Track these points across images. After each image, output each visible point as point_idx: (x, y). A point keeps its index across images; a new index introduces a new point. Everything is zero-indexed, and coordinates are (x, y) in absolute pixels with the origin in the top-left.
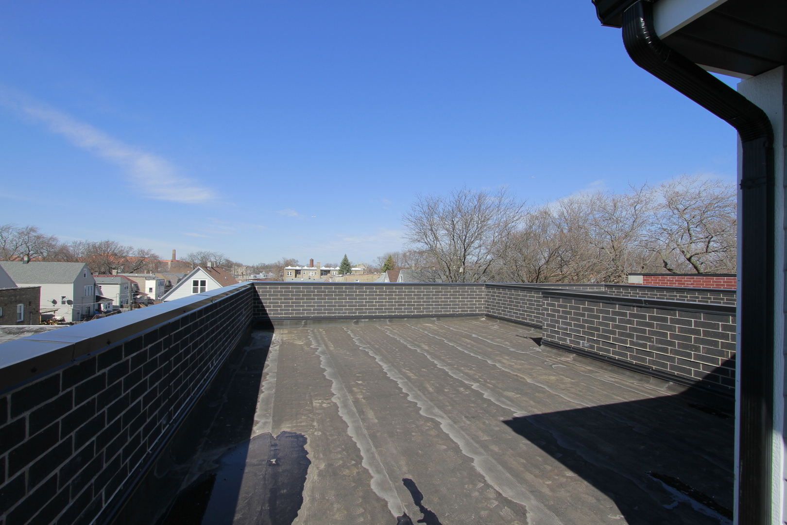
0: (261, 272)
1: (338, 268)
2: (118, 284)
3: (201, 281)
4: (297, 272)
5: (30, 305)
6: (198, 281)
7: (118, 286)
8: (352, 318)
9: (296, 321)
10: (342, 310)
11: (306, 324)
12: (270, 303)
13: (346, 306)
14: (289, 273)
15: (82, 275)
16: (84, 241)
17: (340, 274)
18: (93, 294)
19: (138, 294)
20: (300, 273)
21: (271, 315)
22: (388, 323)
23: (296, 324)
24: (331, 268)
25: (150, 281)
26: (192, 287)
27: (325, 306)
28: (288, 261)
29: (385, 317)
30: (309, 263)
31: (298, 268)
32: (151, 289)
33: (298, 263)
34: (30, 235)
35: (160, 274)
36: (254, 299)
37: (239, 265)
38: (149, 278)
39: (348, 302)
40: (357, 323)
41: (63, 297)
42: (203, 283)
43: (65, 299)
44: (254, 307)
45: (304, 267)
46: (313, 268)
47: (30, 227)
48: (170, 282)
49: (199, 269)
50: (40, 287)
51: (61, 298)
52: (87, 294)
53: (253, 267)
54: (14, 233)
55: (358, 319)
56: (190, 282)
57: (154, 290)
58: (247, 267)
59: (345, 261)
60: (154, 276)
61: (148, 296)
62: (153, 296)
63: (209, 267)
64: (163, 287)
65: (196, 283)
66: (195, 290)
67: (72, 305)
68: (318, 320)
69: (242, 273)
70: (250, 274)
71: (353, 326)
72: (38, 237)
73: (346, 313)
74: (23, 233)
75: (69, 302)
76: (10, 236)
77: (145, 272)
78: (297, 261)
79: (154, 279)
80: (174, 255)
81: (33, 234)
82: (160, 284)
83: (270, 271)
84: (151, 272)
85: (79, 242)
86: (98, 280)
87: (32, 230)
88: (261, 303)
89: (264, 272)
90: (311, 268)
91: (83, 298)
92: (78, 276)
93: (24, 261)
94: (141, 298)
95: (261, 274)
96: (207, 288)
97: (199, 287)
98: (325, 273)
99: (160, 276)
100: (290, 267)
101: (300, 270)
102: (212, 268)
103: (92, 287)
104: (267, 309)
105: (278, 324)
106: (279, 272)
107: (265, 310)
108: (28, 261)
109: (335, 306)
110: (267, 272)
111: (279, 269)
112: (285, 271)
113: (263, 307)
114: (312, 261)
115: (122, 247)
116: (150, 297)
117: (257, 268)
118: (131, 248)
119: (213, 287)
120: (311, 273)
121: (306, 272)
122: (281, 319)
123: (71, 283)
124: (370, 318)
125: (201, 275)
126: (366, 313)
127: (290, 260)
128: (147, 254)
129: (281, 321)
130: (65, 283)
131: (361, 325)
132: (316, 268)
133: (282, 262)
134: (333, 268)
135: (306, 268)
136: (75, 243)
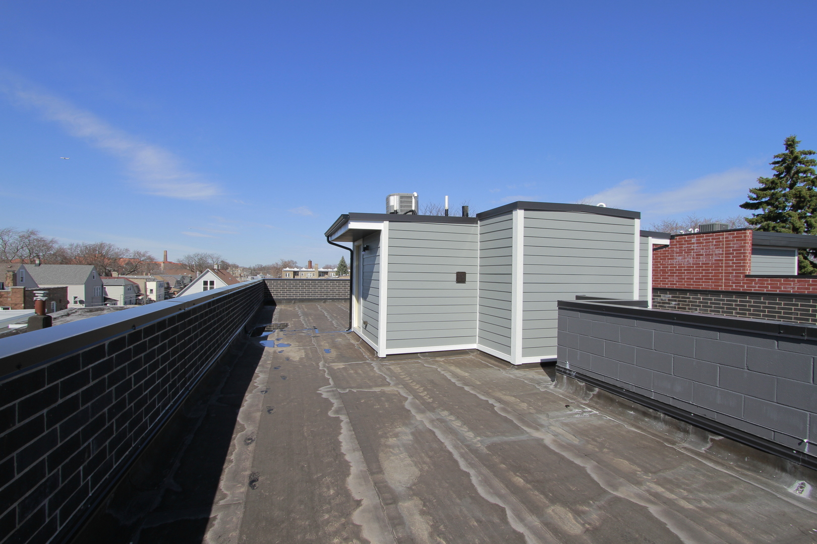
0: (259, 274)
1: (336, 269)
2: (122, 285)
3: (210, 281)
4: (295, 273)
5: (60, 303)
6: (207, 281)
7: (122, 287)
8: (322, 299)
9: (289, 301)
10: (316, 294)
11: (295, 303)
12: (274, 290)
13: (318, 292)
14: (288, 275)
15: (92, 276)
16: (81, 243)
17: (337, 275)
18: (101, 295)
19: (140, 296)
20: (298, 274)
21: (275, 297)
22: (343, 302)
23: (289, 303)
24: (329, 270)
25: (151, 282)
26: (203, 286)
27: (306, 292)
28: (286, 262)
29: (342, 299)
30: (308, 264)
31: (296, 269)
32: (152, 290)
33: (297, 265)
34: (31, 239)
35: (158, 276)
36: (265, 288)
37: (236, 267)
38: (149, 280)
39: (319, 290)
40: (324, 302)
41: (75, 298)
42: (212, 283)
43: (77, 300)
44: (265, 293)
45: (302, 268)
46: (311, 270)
47: (30, 230)
48: (168, 284)
49: (208, 271)
50: (67, 287)
51: (73, 298)
52: (96, 295)
53: (250, 269)
54: (16, 237)
55: (325, 300)
56: (201, 282)
57: (155, 291)
58: (244, 269)
59: (342, 262)
60: (153, 278)
61: (149, 297)
62: (153, 297)
63: (215, 269)
64: (163, 288)
65: (205, 283)
66: (205, 289)
67: (84, 305)
68: (302, 301)
69: (240, 275)
70: (247, 276)
71: (322, 304)
72: (38, 240)
73: (318, 296)
74: (23, 236)
75: (81, 302)
76: (12, 239)
77: (144, 274)
78: (296, 263)
79: (154, 280)
80: (166, 256)
81: (33, 237)
82: (160, 285)
83: (267, 272)
84: (149, 274)
85: (75, 245)
86: (105, 281)
87: (33, 233)
88: (269, 290)
89: (261, 274)
90: (309, 270)
91: (92, 298)
92: (88, 278)
93: (35, 264)
94: (142, 299)
95: (258, 276)
96: (215, 287)
97: (209, 286)
98: (321, 274)
99: (159, 278)
100: (288, 269)
101: (298, 272)
102: (218, 270)
103: (100, 288)
104: (272, 294)
105: (279, 303)
106: (277, 273)
107: (271, 295)
108: (40, 264)
109: (312, 292)
110: (265, 274)
111: (277, 270)
112: (283, 272)
113: (270, 292)
114: (310, 262)
115: (118, 249)
116: (150, 298)
117: (254, 269)
118: (127, 250)
119: (220, 285)
120: (309, 275)
121: (304, 273)
122: (280, 300)
123: (82, 284)
124: (333, 299)
125: (210, 276)
126: (330, 296)
127: (288, 261)
128: (144, 256)
129: (280, 301)
130: (76, 284)
131: (327, 303)
132: (314, 270)
133: (280, 263)
134: (331, 270)
135: (304, 269)
136: (72, 245)
